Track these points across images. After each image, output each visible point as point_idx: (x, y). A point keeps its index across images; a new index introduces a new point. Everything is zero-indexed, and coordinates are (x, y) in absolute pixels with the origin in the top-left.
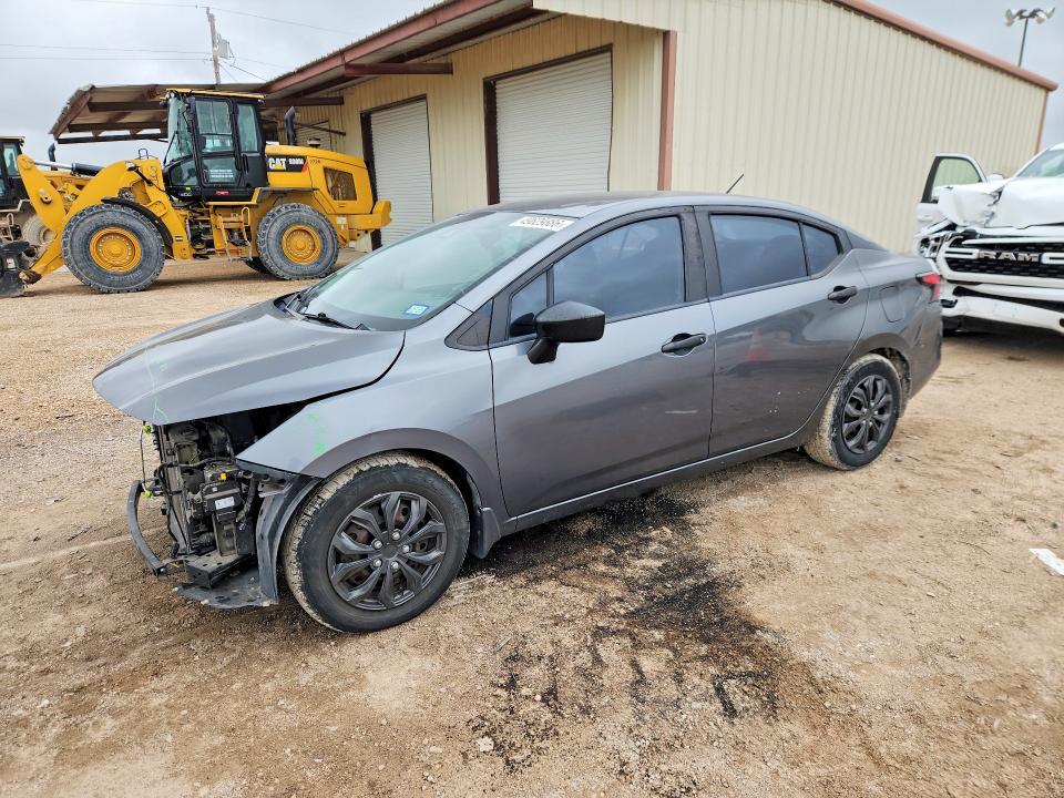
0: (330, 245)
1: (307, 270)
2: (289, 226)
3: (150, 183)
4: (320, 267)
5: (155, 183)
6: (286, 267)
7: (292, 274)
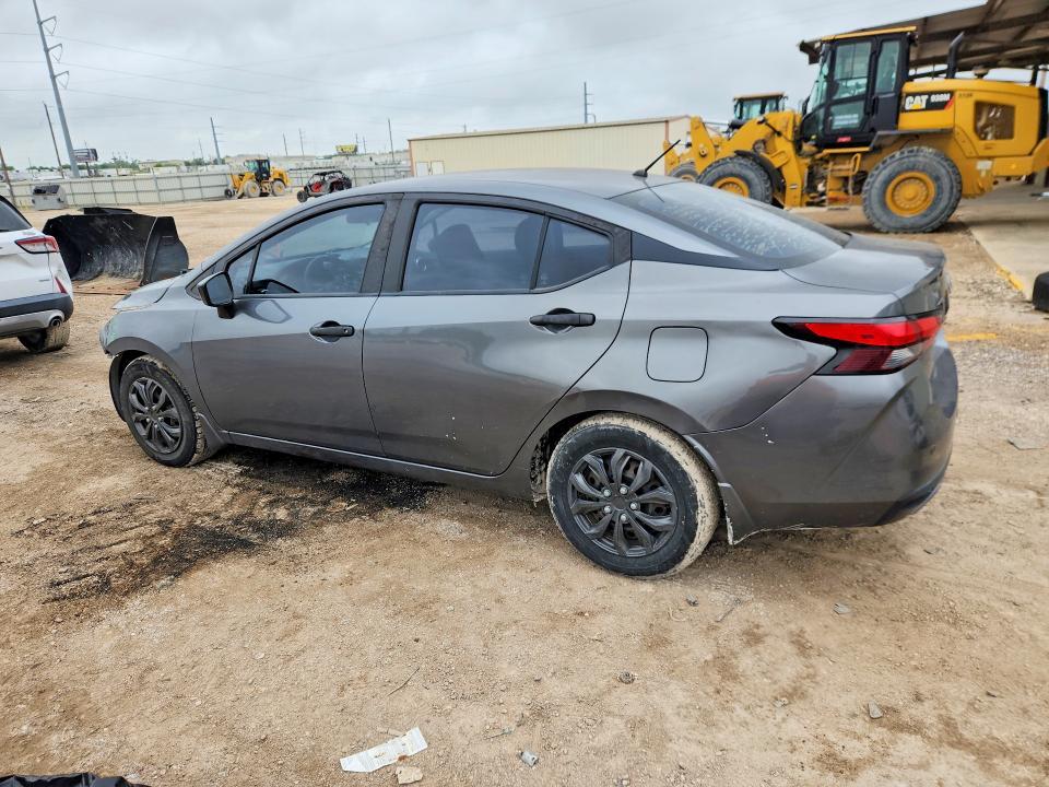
0: (946, 195)
1: (908, 223)
2: (899, 173)
3: (779, 134)
4: (927, 220)
5: (784, 133)
6: (884, 219)
7: (889, 227)
